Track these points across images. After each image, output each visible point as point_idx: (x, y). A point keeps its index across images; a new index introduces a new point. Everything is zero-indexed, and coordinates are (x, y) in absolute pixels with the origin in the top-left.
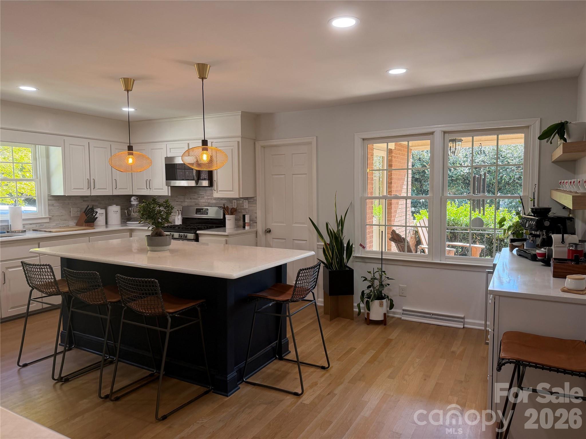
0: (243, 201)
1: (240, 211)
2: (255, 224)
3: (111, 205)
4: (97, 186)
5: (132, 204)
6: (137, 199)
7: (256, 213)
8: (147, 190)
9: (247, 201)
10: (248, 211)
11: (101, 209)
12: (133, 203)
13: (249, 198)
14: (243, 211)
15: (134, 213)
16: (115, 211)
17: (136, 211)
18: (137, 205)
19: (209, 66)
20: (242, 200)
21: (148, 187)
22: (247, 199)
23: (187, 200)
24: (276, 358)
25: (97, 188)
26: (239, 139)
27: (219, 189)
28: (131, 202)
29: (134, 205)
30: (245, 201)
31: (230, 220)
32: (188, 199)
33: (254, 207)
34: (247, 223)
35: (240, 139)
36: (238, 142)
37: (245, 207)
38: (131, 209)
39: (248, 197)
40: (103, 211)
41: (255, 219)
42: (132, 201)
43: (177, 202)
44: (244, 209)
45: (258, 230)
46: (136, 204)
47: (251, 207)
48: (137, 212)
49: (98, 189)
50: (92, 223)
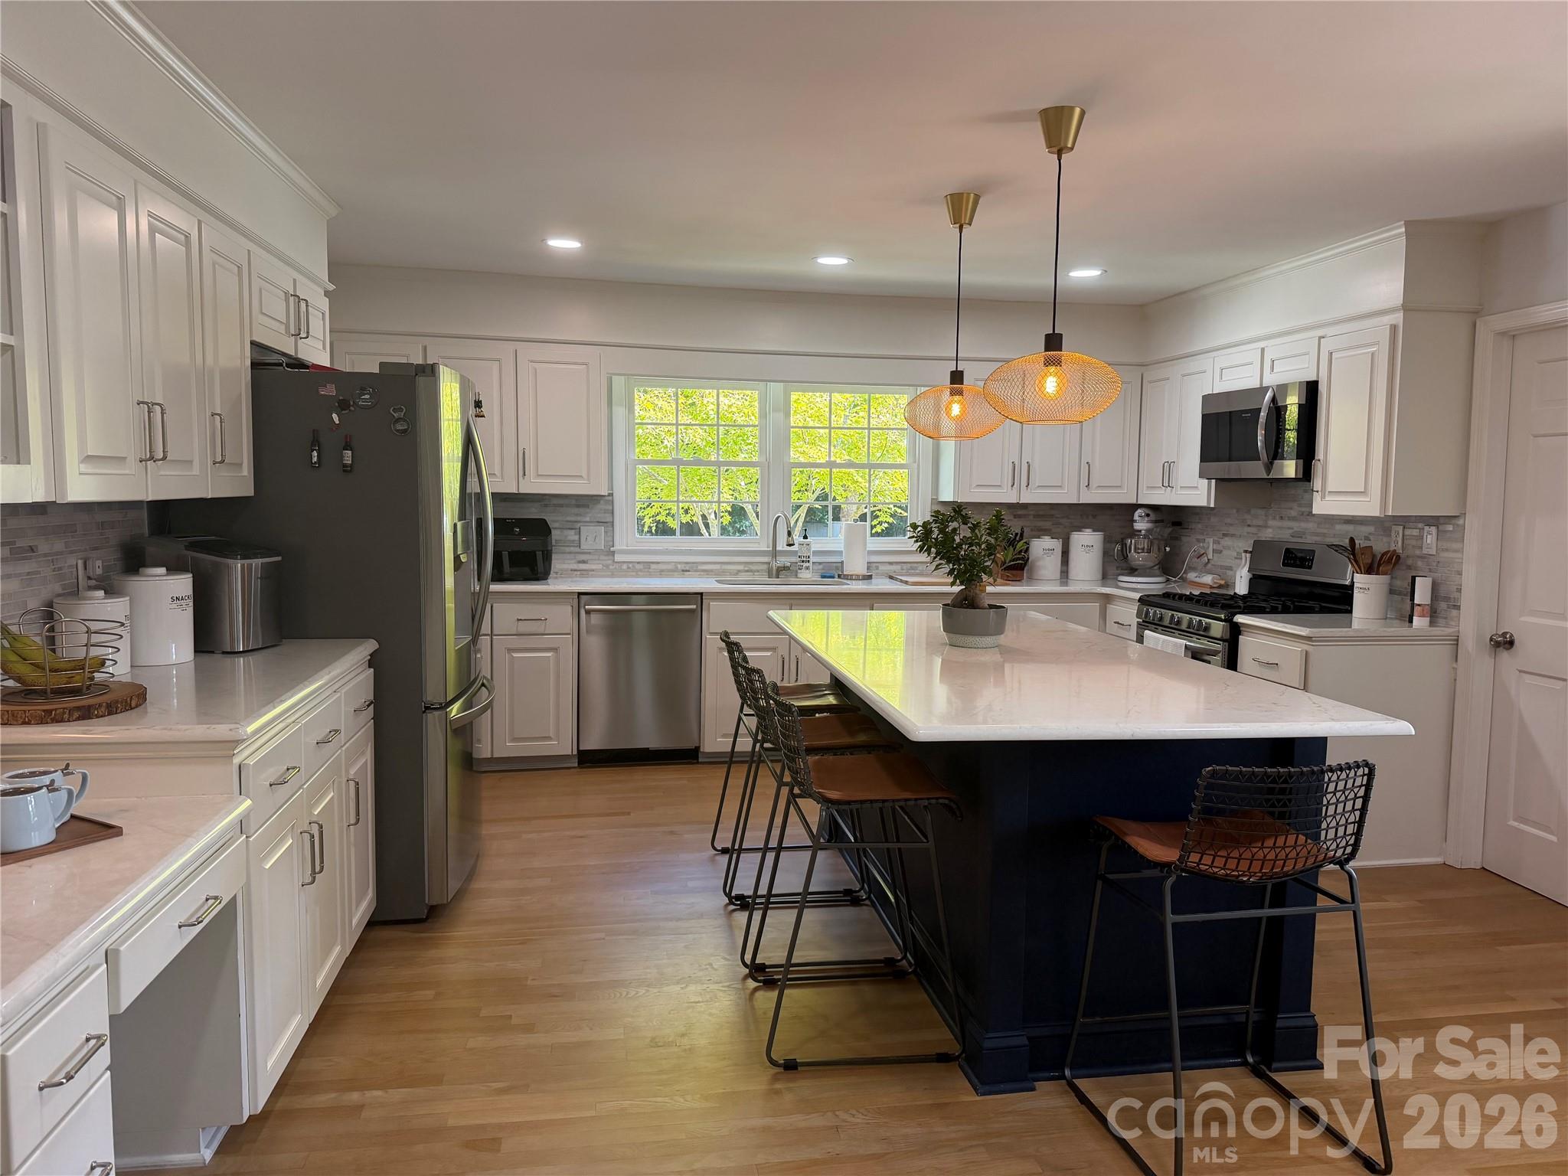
0: (1423, 529)
1: (1410, 562)
2: (1454, 612)
3: (1079, 529)
4: (1036, 480)
5: (1135, 528)
6: (1148, 515)
7: (1460, 573)
8: (1165, 490)
9: (1433, 529)
10: (1435, 564)
11: (1052, 538)
12: (1138, 526)
13: (1442, 521)
14: (1420, 563)
15: (1138, 553)
16: (1087, 544)
17: (1143, 549)
18: (1148, 531)
19: (1077, 111)
20: (1420, 525)
21: (1166, 484)
22: (1435, 521)
23: (1271, 523)
24: (1245, 1063)
25: (1037, 485)
26: (1398, 318)
27: (1330, 487)
28: (1135, 524)
29: (1140, 531)
30: (1427, 528)
31: (1367, 591)
32: (1274, 518)
33: (1456, 551)
34: (1419, 605)
35: (1401, 315)
36: (1394, 328)
37: (1425, 551)
38: (1131, 541)
39: (1438, 517)
40: (1056, 544)
41: (1456, 595)
42: (1135, 521)
43: (1249, 526)
44: (1422, 557)
45: (1461, 635)
46: (1145, 528)
47: (1447, 550)
48: (1145, 551)
49: (1039, 486)
50: (1019, 572)
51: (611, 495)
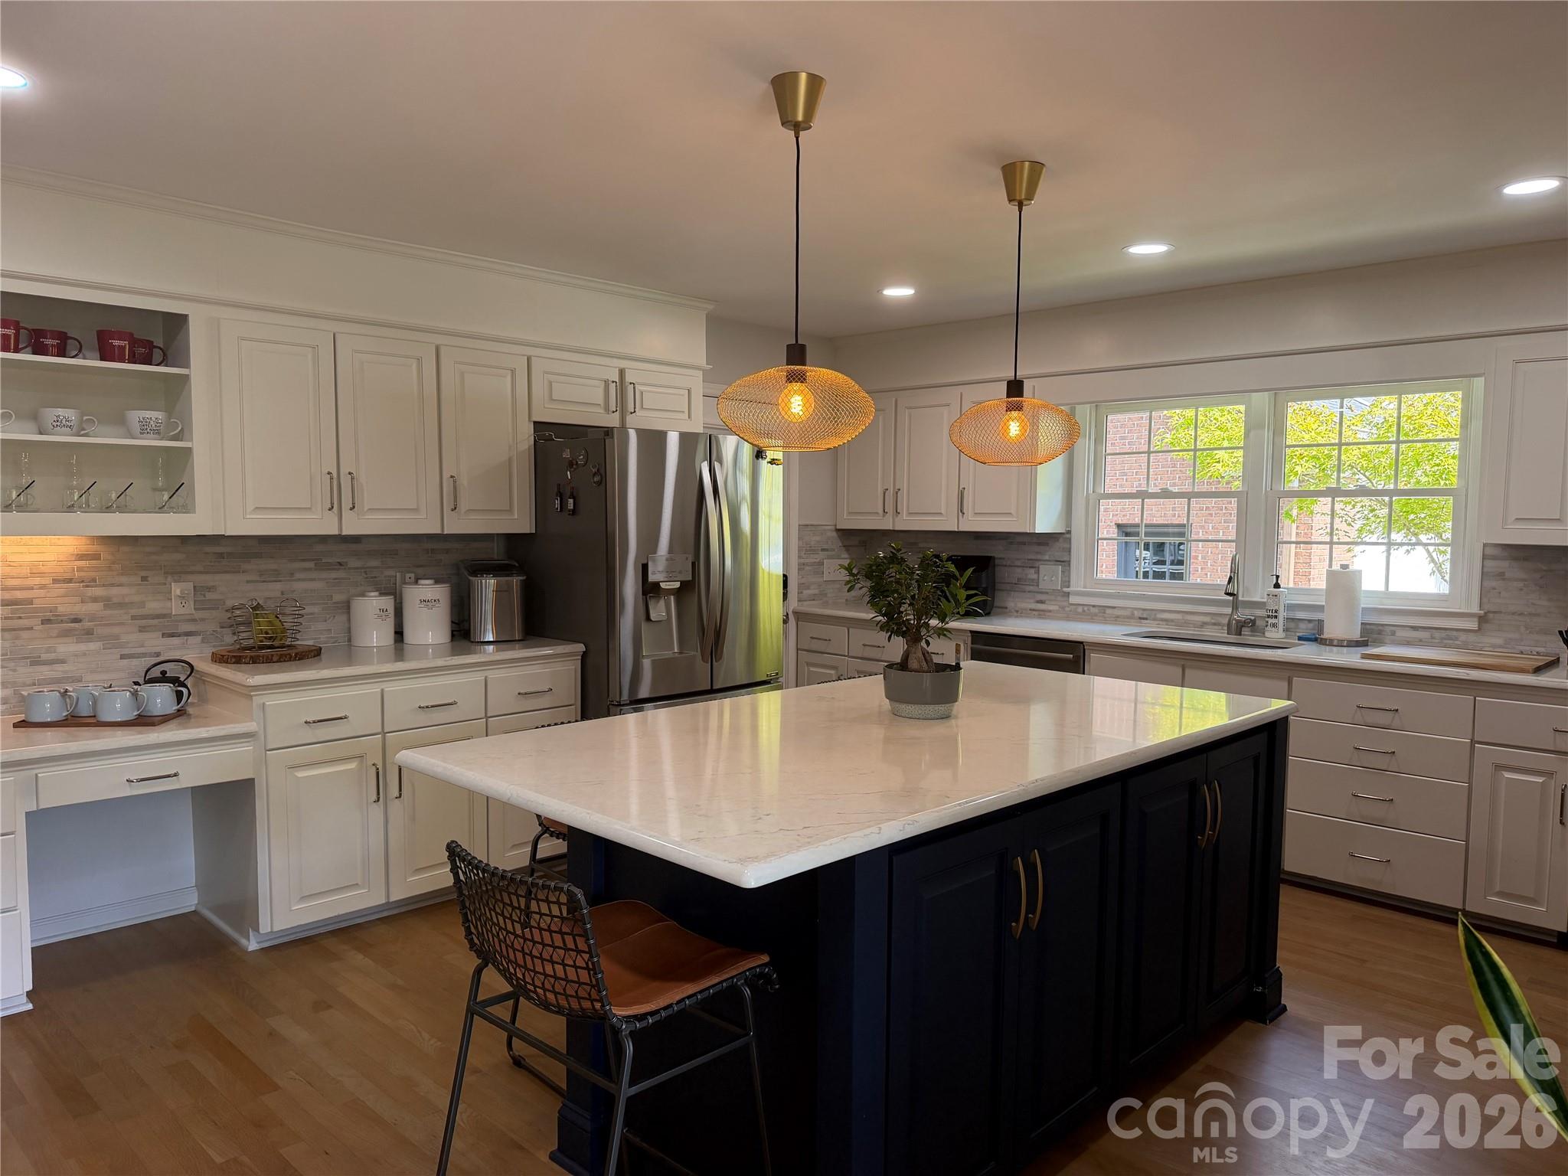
51: (1069, 532)
